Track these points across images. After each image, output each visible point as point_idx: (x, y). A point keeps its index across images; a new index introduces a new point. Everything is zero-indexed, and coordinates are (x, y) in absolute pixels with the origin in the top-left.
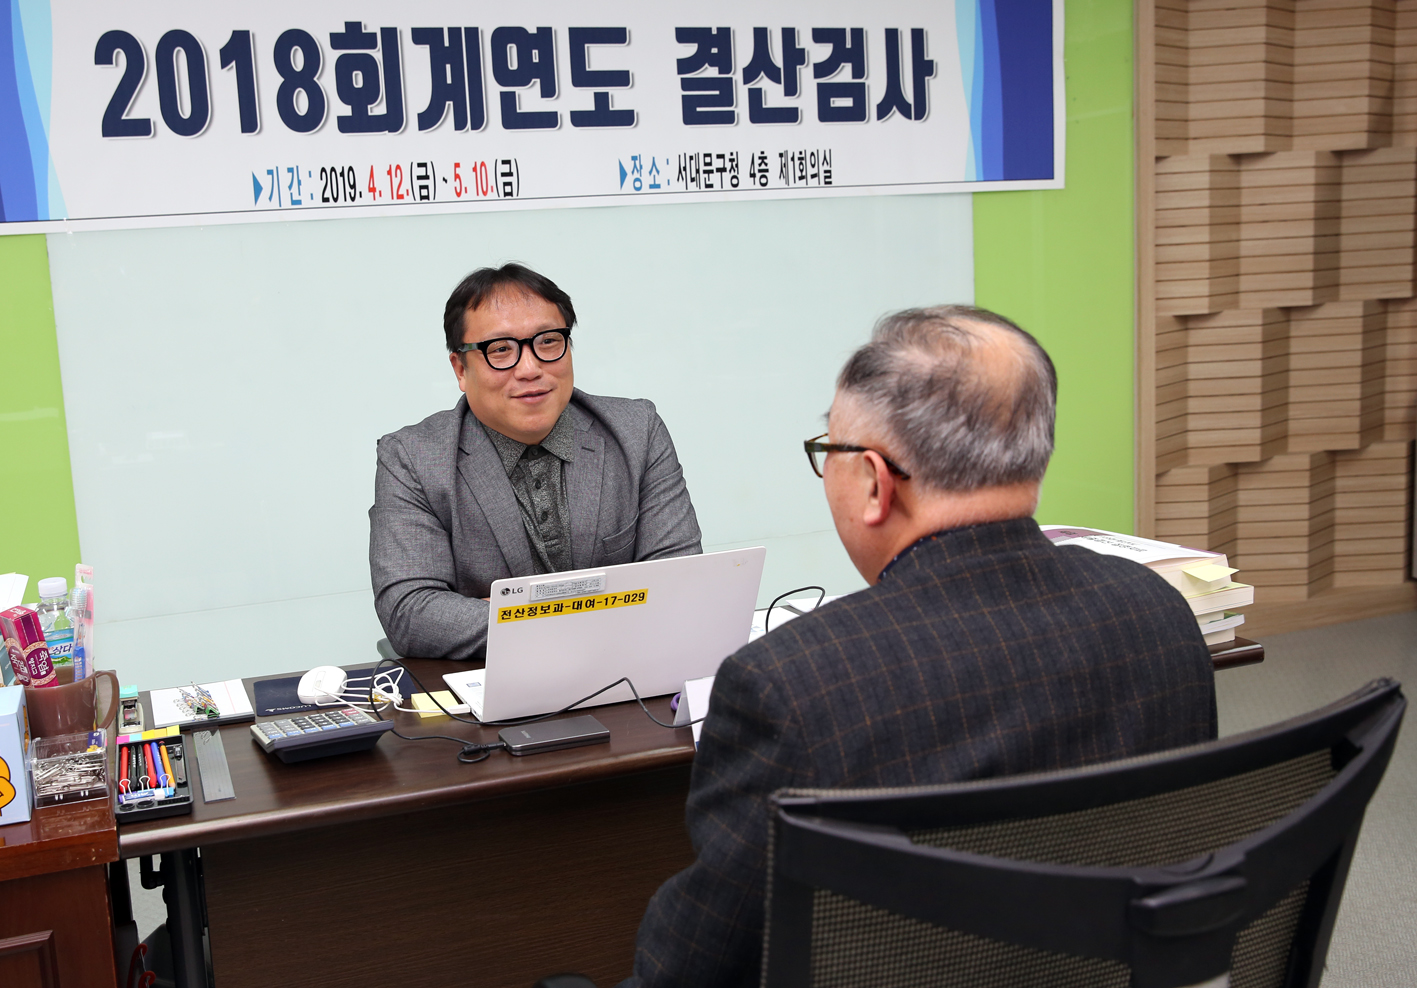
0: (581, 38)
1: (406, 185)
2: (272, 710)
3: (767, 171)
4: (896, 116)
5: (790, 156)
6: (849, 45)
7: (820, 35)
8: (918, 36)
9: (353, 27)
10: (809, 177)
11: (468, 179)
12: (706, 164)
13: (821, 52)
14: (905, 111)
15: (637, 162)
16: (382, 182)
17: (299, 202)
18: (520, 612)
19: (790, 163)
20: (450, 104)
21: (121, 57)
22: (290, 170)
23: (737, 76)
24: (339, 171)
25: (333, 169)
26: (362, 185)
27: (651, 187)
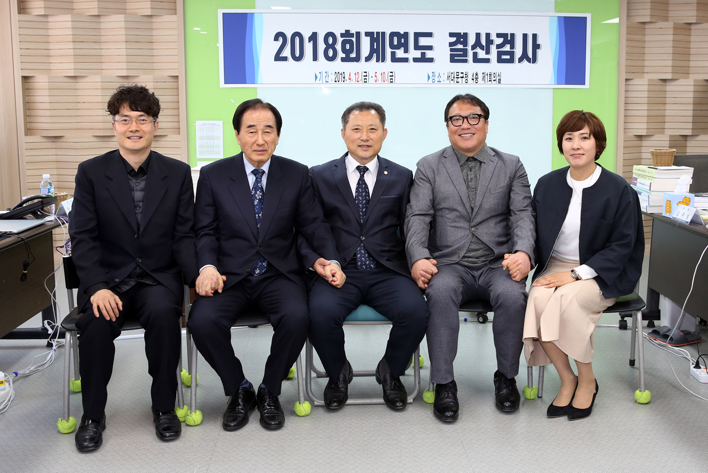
0: (417, 35)
1: (360, 78)
3: (478, 78)
4: (525, 62)
5: (486, 74)
6: (509, 39)
7: (499, 35)
8: (535, 36)
9: (347, 31)
10: (493, 81)
11: (379, 75)
12: (457, 75)
13: (500, 40)
14: (529, 60)
15: (434, 74)
16: (353, 77)
17: (328, 82)
19: (486, 76)
20: (375, 55)
21: (281, 39)
22: (326, 72)
23: (469, 48)
24: (340, 73)
25: (338, 73)
26: (347, 78)
27: (438, 82)
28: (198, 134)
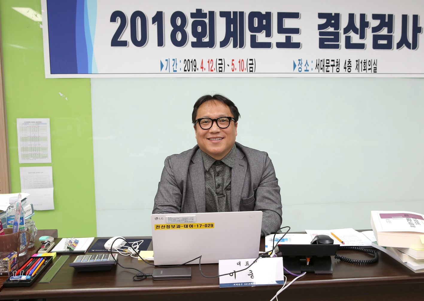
0: (282, 16)
1: (214, 66)
2: (93, 250)
3: (351, 67)
4: (404, 48)
5: (360, 61)
6: (387, 21)
7: (375, 17)
8: (416, 18)
9: (199, 11)
10: (367, 69)
11: (237, 65)
12: (327, 63)
13: (376, 23)
14: (408, 46)
15: (300, 62)
16: (206, 65)
17: (176, 71)
18: (163, 227)
19: (360, 64)
20: (232, 39)
21: (119, 20)
22: (174, 60)
23: (341, 31)
24: (191, 61)
25: (189, 60)
26: (199, 66)
27: (305, 71)
28: (20, 134)
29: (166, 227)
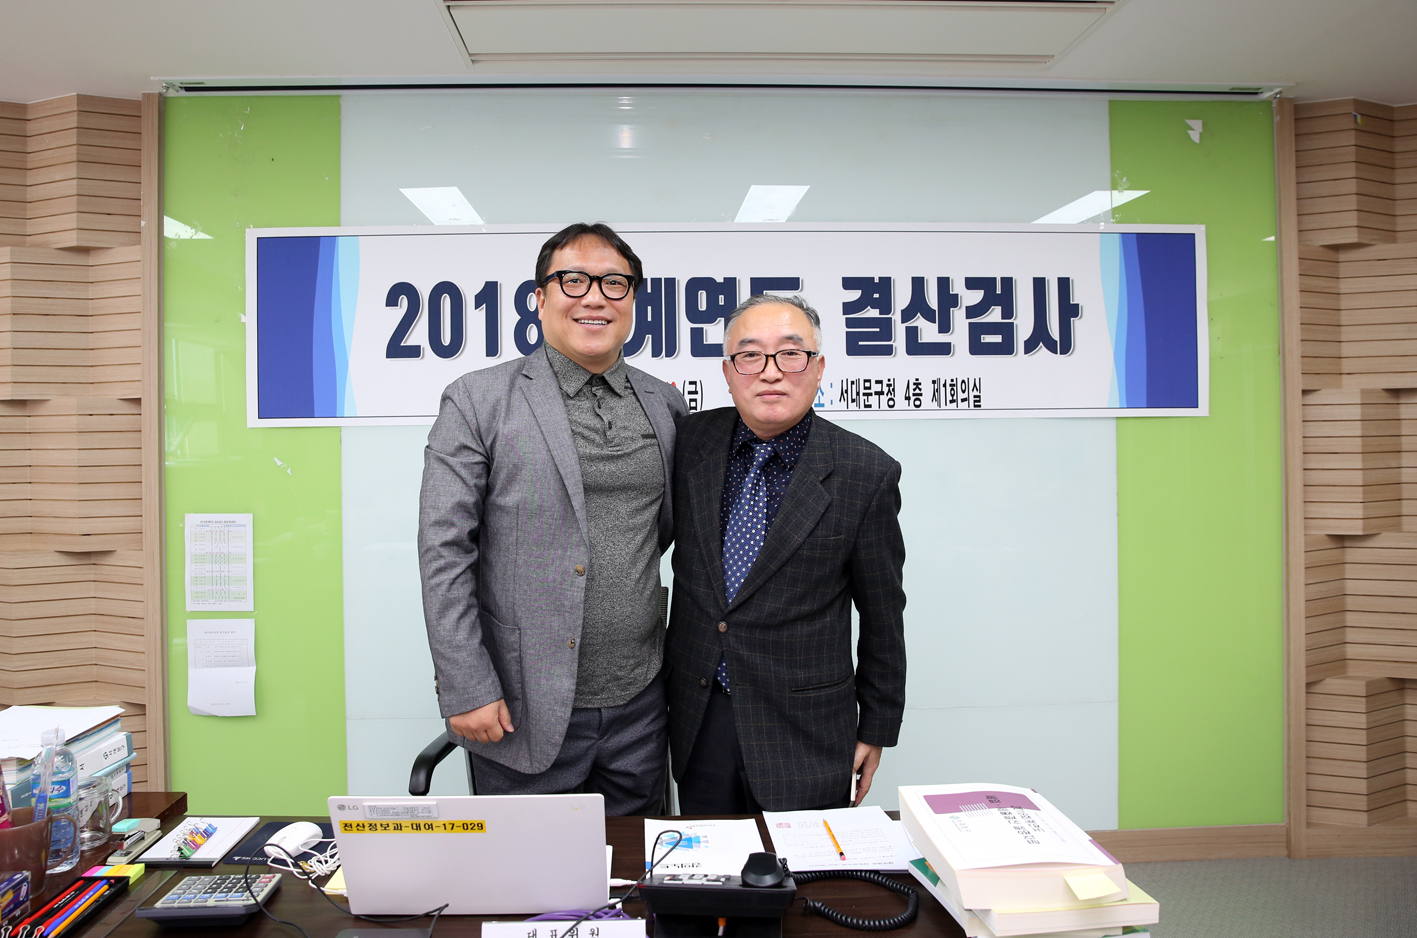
0: (761, 285)
3: (921, 395)
4: (1042, 351)
5: (942, 383)
6: (999, 291)
7: (972, 283)
8: (1064, 284)
10: (959, 401)
12: (865, 388)
13: (976, 297)
14: (1051, 347)
19: (943, 389)
20: (649, 338)
21: (404, 301)
23: (896, 316)
28: (191, 548)
29: (367, 828)
